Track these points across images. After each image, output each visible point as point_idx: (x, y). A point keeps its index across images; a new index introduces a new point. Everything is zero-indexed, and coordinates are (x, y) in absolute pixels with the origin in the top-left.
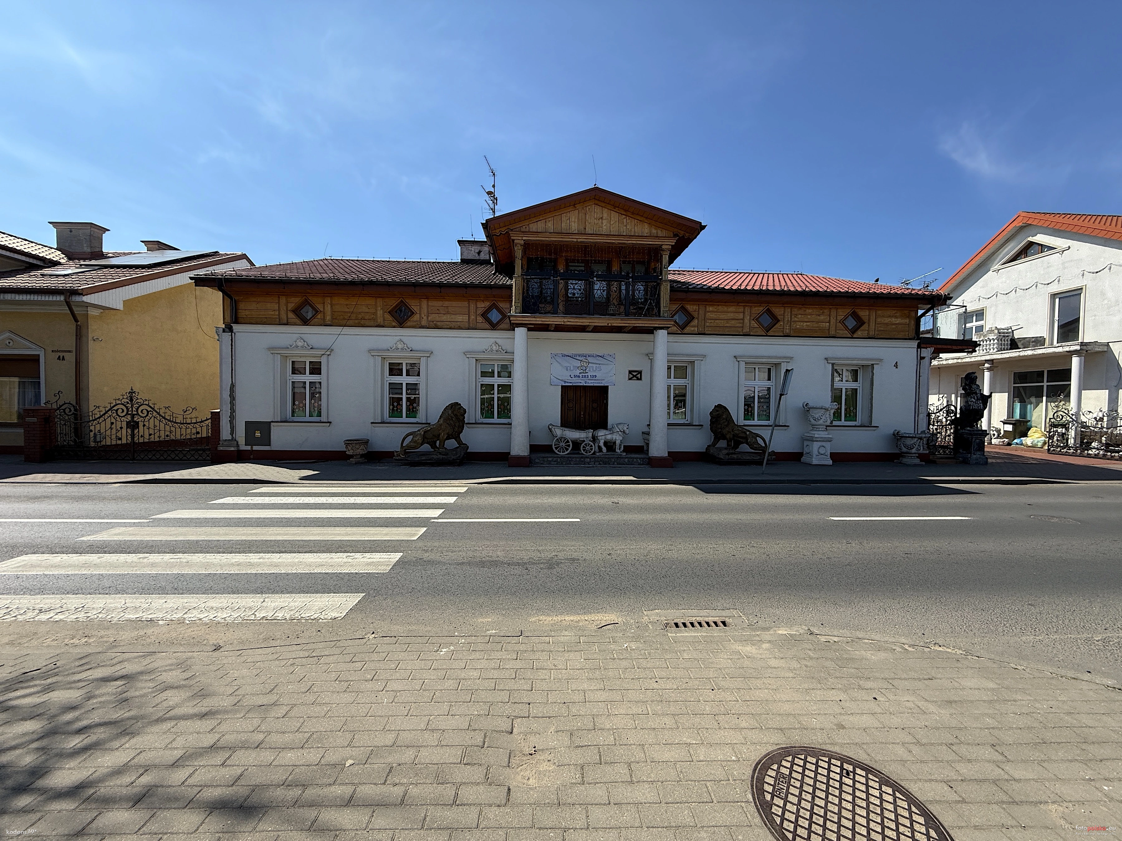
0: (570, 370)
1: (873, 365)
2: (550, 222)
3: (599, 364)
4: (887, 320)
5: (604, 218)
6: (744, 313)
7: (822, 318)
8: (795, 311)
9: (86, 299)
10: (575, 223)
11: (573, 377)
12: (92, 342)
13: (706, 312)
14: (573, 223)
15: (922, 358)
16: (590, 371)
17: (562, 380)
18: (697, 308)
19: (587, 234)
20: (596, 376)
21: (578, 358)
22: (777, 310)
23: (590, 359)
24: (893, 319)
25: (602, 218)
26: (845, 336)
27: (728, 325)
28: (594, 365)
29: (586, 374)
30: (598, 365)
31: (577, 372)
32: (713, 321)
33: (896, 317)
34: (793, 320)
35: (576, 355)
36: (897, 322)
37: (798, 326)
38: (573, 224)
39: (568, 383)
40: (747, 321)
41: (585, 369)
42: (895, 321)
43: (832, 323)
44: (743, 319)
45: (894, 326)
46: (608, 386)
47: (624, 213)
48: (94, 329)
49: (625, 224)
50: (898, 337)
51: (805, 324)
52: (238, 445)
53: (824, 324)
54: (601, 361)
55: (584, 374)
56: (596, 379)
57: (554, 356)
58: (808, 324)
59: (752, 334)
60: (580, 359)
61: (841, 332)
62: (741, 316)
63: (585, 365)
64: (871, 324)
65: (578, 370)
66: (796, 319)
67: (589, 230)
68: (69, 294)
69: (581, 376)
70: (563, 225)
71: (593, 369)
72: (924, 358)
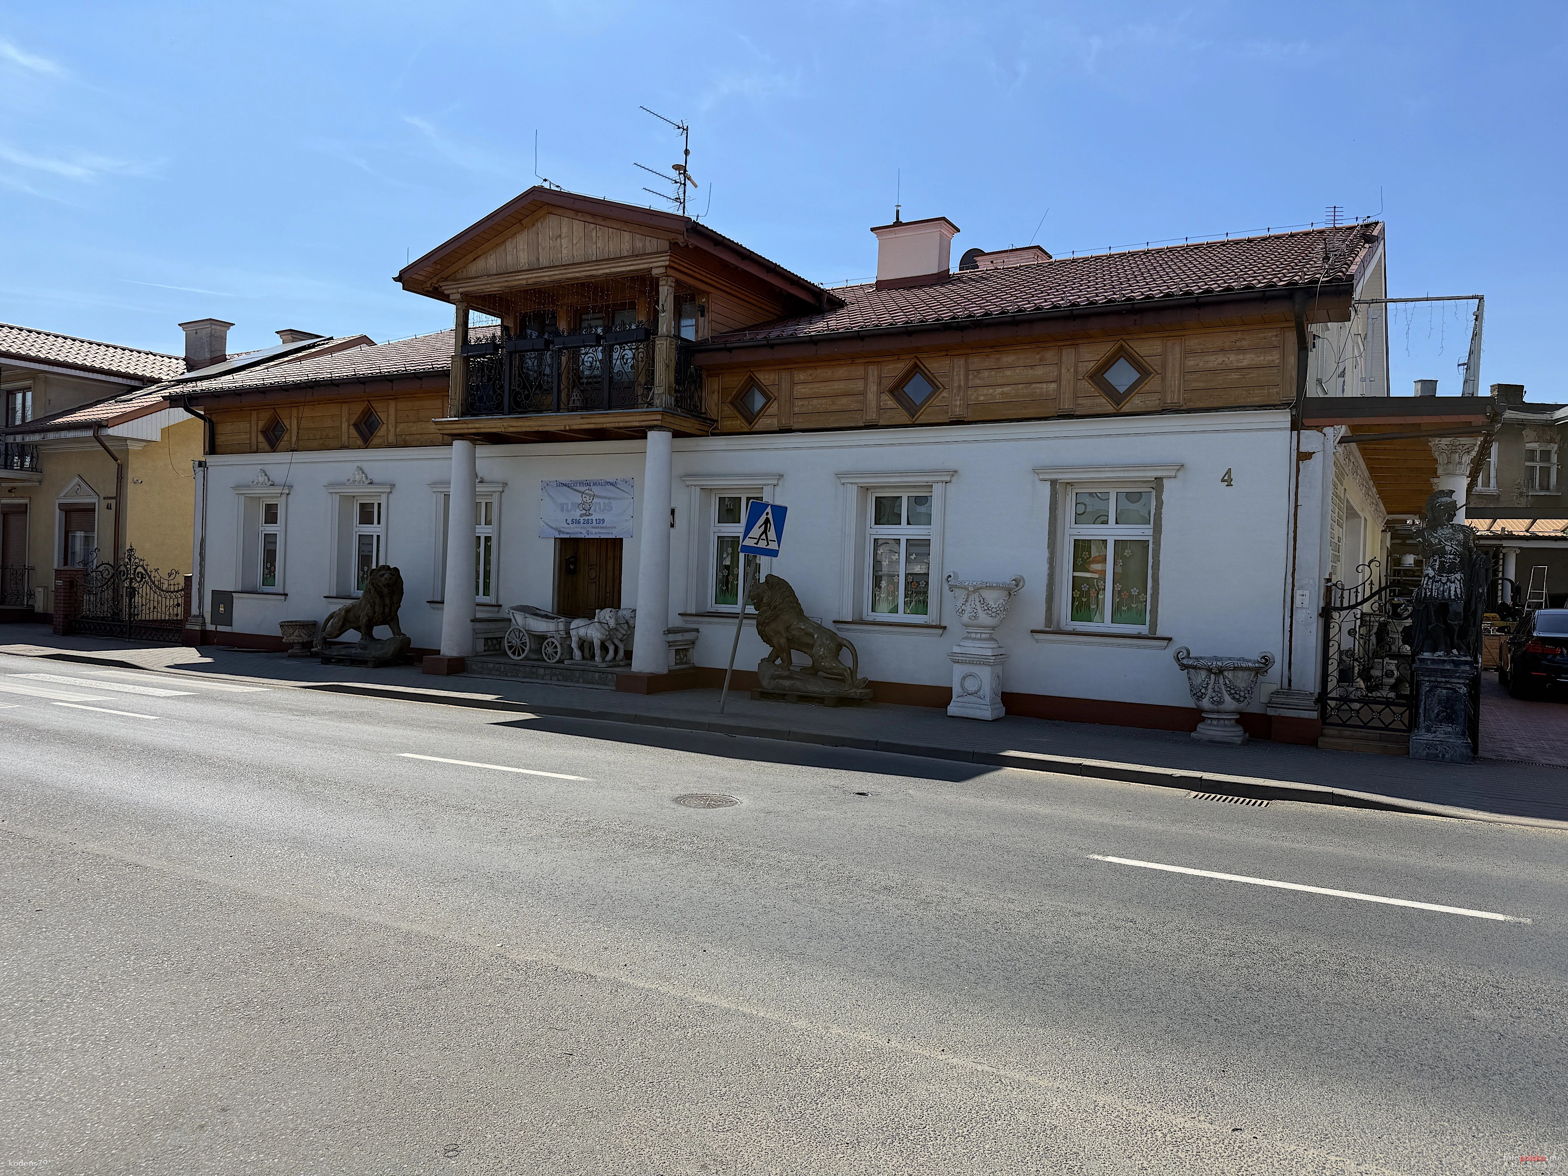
0: (568, 510)
1: (1159, 480)
2: (492, 257)
3: (610, 499)
4: (1215, 361)
5: (563, 235)
6: (865, 378)
7: (1039, 371)
8: (976, 362)
9: (111, 431)
10: (524, 252)
11: (570, 522)
12: (132, 485)
13: (793, 384)
14: (521, 253)
15: (1304, 456)
16: (595, 511)
17: (556, 529)
18: (777, 377)
19: (542, 269)
20: (603, 520)
21: (578, 488)
22: (935, 365)
23: (596, 490)
24: (1233, 357)
25: (560, 236)
26: (1098, 410)
27: (834, 408)
28: (602, 501)
29: (590, 518)
30: (607, 501)
31: (577, 514)
32: (805, 402)
33: (1240, 350)
34: (970, 384)
35: (576, 483)
36: (1245, 363)
37: (982, 398)
38: (522, 255)
39: (564, 533)
40: (871, 396)
41: (588, 508)
42: (1238, 361)
43: (1064, 383)
44: (863, 394)
45: (1234, 376)
46: (621, 539)
47: (591, 221)
48: (135, 469)
49: (594, 240)
50: (1249, 401)
51: (999, 390)
52: (204, 624)
53: (1044, 385)
54: (610, 491)
55: (586, 518)
56: (604, 525)
57: (545, 486)
58: (1006, 389)
59: (882, 423)
60: (582, 489)
61: (1087, 402)
62: (859, 385)
63: (589, 501)
64: (1169, 375)
65: (578, 510)
66: (978, 381)
67: (544, 262)
68: (97, 427)
69: (582, 521)
70: (509, 258)
71: (600, 508)
72: (1308, 456)
